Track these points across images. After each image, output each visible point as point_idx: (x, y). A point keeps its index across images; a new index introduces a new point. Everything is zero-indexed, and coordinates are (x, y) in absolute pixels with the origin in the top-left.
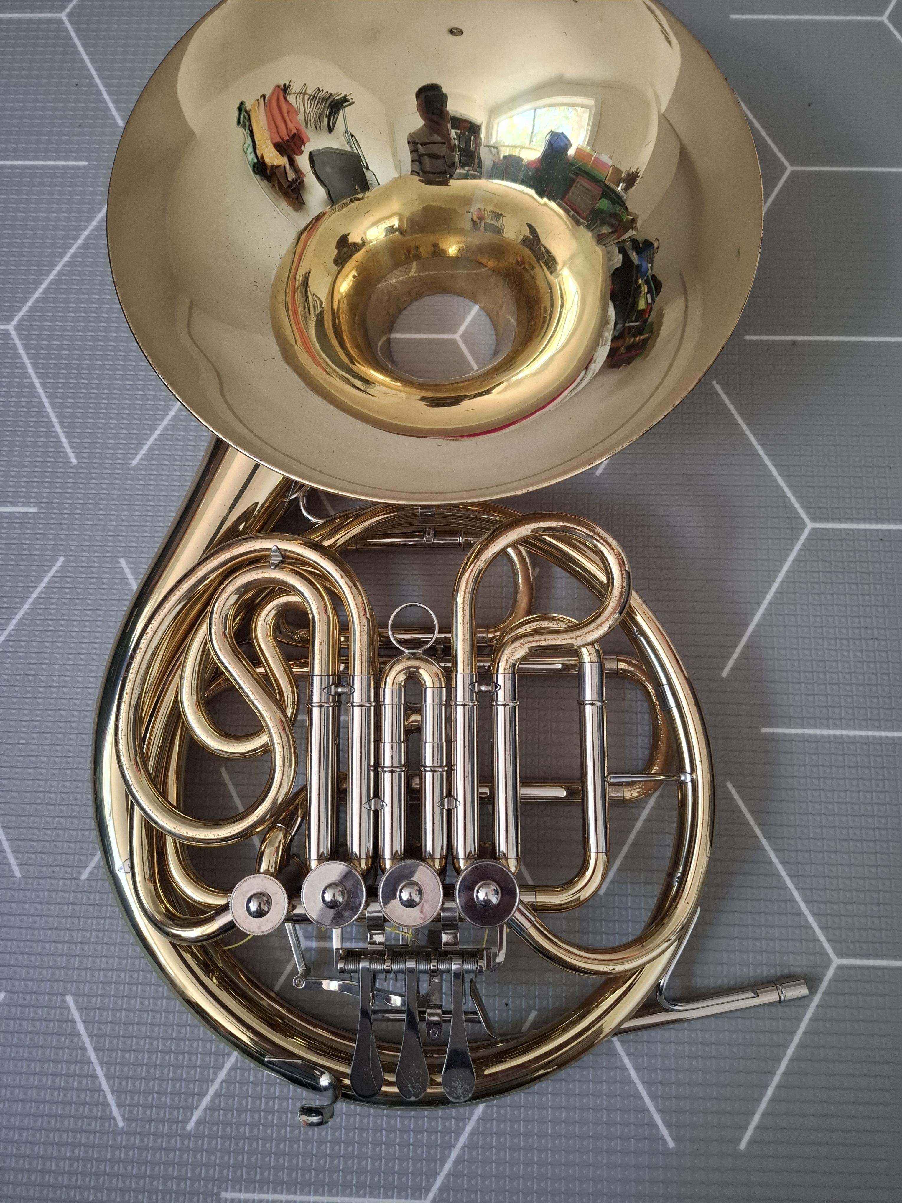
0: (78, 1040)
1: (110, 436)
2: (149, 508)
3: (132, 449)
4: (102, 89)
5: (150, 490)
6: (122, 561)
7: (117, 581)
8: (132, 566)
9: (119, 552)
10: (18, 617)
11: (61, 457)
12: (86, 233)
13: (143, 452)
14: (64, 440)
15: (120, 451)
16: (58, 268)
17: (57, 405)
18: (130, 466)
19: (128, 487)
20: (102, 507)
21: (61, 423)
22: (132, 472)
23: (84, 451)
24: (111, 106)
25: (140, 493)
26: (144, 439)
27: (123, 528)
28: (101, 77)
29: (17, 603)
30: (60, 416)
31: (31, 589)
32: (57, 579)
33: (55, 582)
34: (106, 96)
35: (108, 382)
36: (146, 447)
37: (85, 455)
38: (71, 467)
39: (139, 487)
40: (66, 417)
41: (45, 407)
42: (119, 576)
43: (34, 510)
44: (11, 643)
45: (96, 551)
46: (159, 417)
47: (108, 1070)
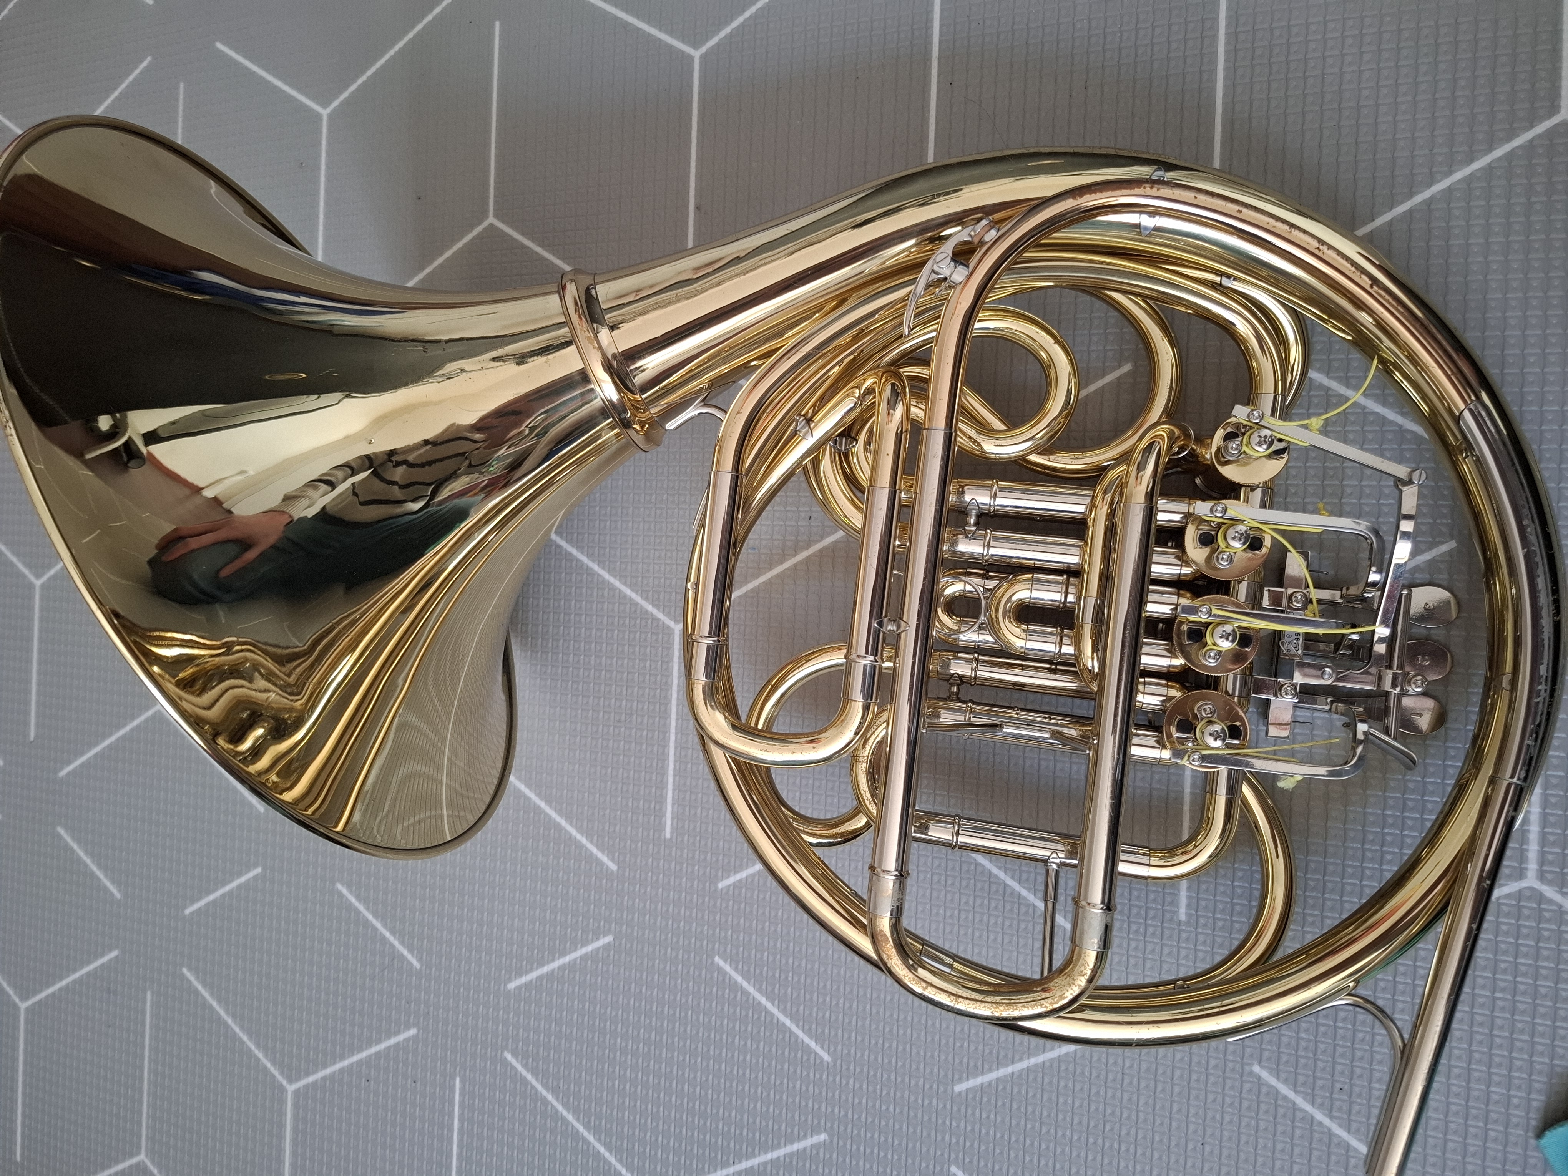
1: (791, 1085)
2: (887, 1045)
3: (808, 1059)
4: (374, 1050)
5: (863, 1040)
6: (958, 1088)
7: (985, 1099)
8: (965, 1075)
9: (945, 1091)
11: (818, 1153)
12: (539, 1088)
13: (813, 1044)
14: (796, 1147)
15: (812, 1075)
16: (581, 1129)
17: (750, 1150)
18: (831, 1064)
19: (858, 1070)
20: (884, 1108)
21: (773, 1148)
22: (839, 1062)
23: (810, 1122)
24: (393, 1041)
25: (866, 1054)
26: (796, 1040)
27: (913, 1083)
28: (360, 1050)
30: (765, 1148)
34: (382, 1046)
35: (723, 1081)
36: (807, 1040)
37: (816, 1122)
38: (831, 1142)
39: (859, 1055)
40: (766, 1141)
41: (752, 1167)
42: (978, 1094)
45: (944, 1122)
46: (768, 1019)
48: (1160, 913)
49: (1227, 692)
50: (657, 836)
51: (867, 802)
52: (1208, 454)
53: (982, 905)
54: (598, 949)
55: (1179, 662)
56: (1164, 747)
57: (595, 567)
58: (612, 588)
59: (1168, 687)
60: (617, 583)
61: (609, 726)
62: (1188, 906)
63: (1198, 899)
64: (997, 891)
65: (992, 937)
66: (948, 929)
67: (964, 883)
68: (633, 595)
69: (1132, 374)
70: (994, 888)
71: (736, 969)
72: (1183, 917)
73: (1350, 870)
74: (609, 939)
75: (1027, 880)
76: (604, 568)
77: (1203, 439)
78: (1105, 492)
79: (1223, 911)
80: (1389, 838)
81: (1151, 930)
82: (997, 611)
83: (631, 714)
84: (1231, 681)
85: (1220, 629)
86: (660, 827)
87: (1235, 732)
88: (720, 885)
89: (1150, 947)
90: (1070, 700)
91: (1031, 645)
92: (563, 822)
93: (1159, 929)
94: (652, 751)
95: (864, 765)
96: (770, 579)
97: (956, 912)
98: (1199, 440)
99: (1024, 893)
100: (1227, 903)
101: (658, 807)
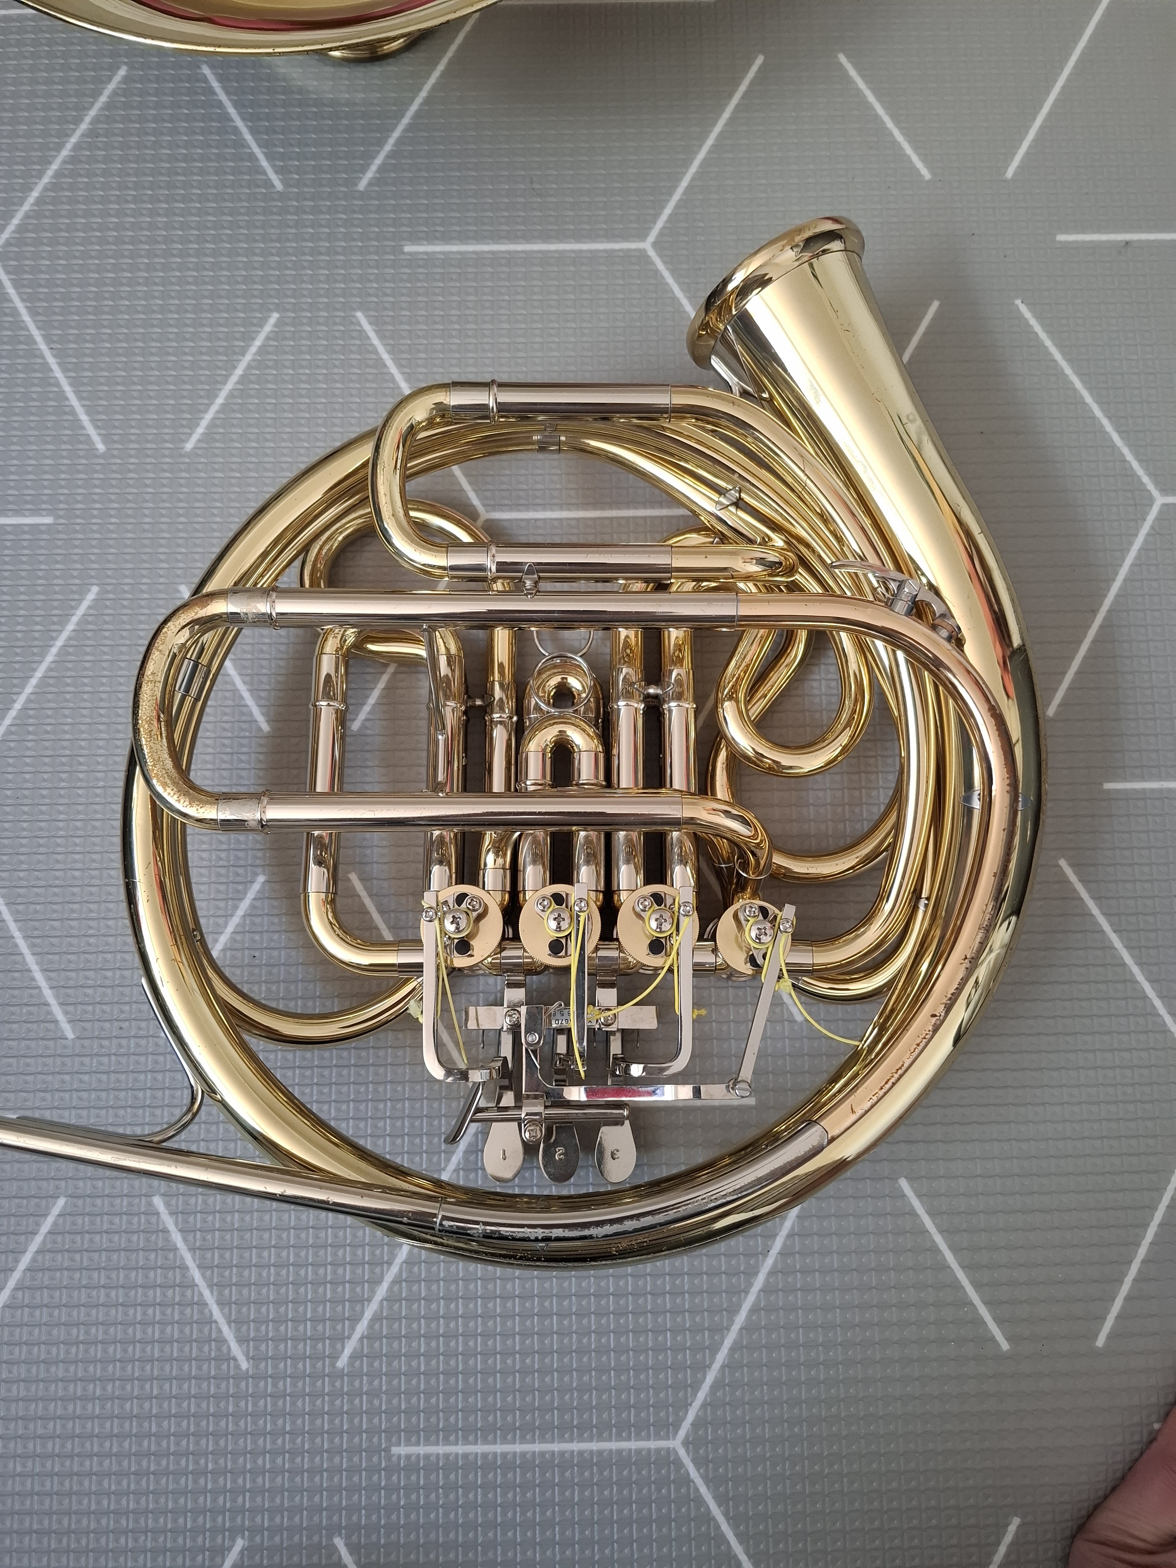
0: (175, 1255)
1: (151, 408)
3: (183, 426)
5: (215, 485)
9: (178, 576)
10: (39, 674)
11: (81, 442)
12: (93, 113)
13: (200, 430)
14: (84, 418)
15: (167, 431)
16: (55, 166)
17: (70, 366)
18: (183, 452)
19: (182, 481)
20: (146, 512)
21: (77, 393)
22: (187, 460)
23: (114, 432)
25: (202, 490)
26: (201, 412)
27: (180, 542)
29: (34, 654)
30: (75, 383)
31: (54, 634)
32: (90, 619)
33: (88, 623)
37: (116, 438)
38: (97, 457)
39: (198, 481)
40: (84, 384)
41: (51, 370)
43: (48, 520)
44: (31, 713)
45: (144, 576)
46: (219, 379)
47: (220, 1294)
50: (404, 235)
54: (264, 173)
61: (524, 169)
71: (268, 338)
74: (279, 186)
88: (359, 314)
92: (406, 121)
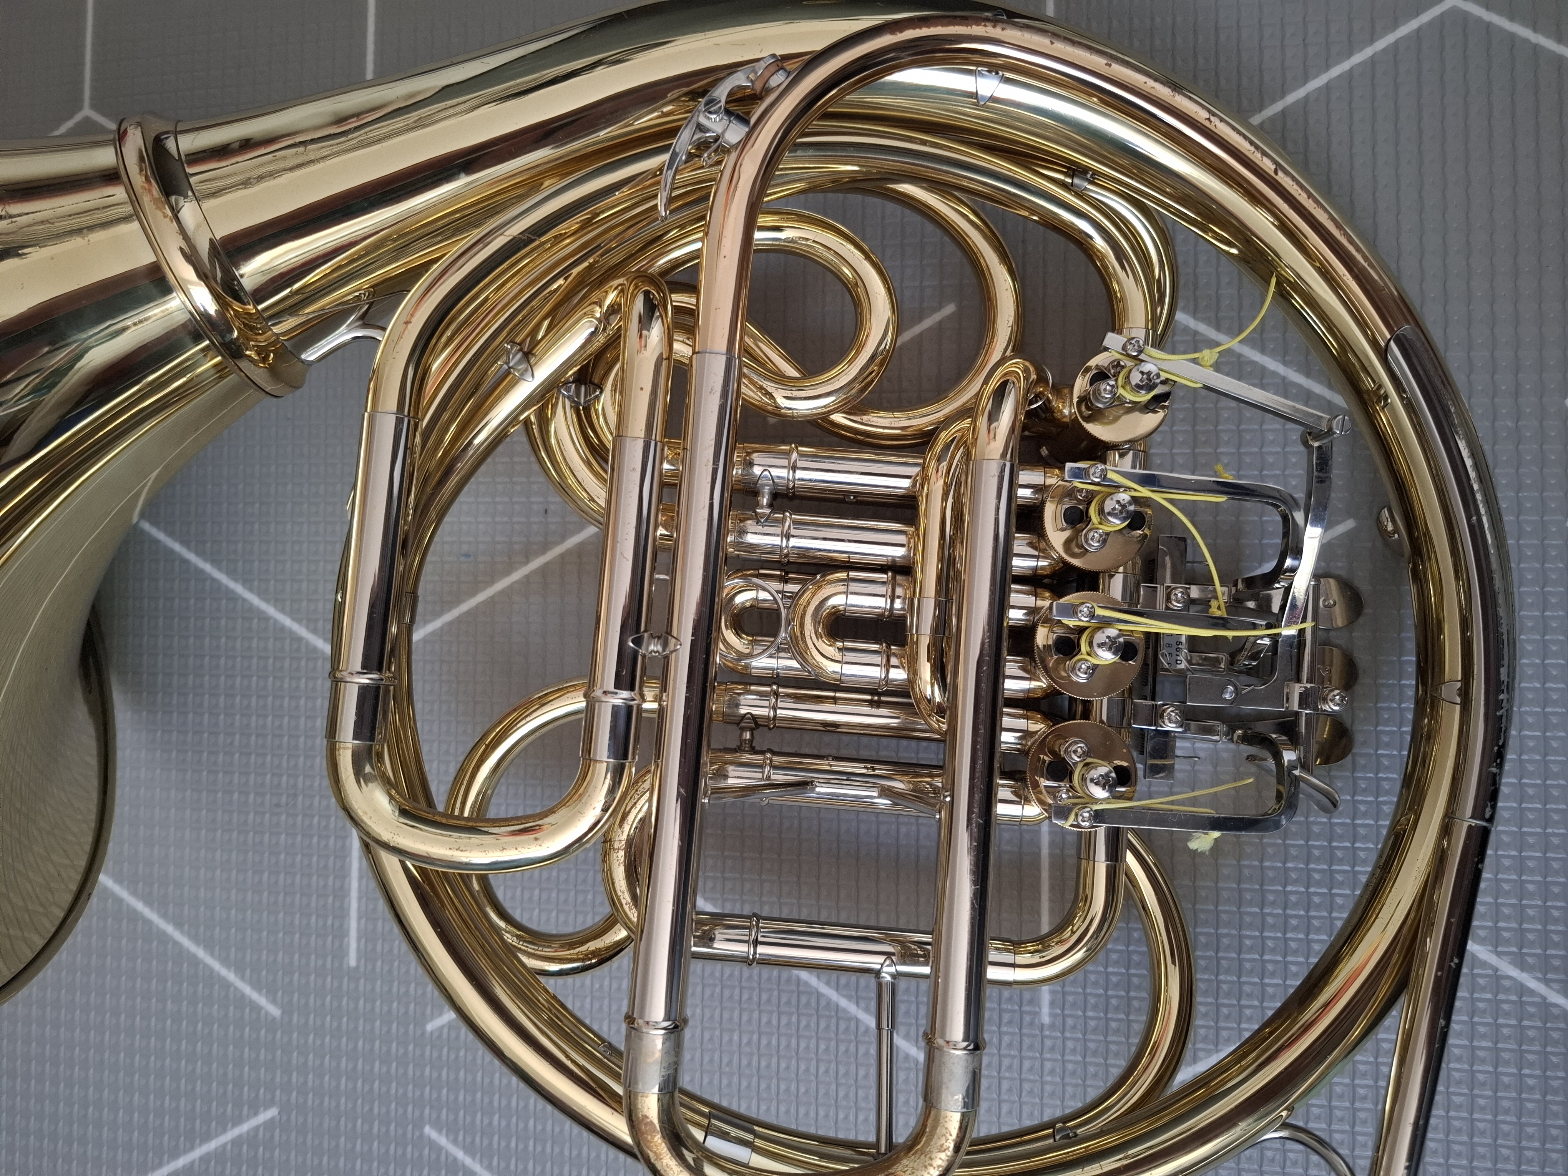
48: (1017, 1016)
49: (1102, 721)
50: (336, 964)
51: (626, 908)
52: (1066, 410)
53: (788, 1024)
54: (257, 1128)
55: (1041, 683)
56: (1027, 801)
57: (238, 588)
58: (264, 618)
59: (1027, 718)
60: (270, 610)
61: (264, 813)
62: (1052, 1004)
63: (1064, 994)
64: (808, 1004)
65: (803, 1067)
66: (744, 1062)
67: (765, 996)
68: (295, 627)
69: (958, 315)
70: (804, 1000)
71: (455, 1142)
72: (1046, 1019)
73: (1248, 942)
74: (272, 1112)
75: (847, 985)
76: (251, 590)
77: (1063, 386)
78: (939, 460)
79: (1095, 1007)
80: (1293, 898)
81: (1006, 1039)
82: (802, 626)
83: (295, 795)
84: (1103, 708)
85: (1100, 637)
86: (341, 953)
87: (1124, 777)
88: (429, 1027)
89: (1006, 1062)
90: (894, 741)
91: (848, 670)
92: (201, 953)
93: (1017, 1038)
94: (326, 846)
95: (622, 853)
96: (493, 597)
97: (755, 1037)
98: (1057, 390)
99: (843, 1003)
100: (1099, 996)
101: (337, 924)
